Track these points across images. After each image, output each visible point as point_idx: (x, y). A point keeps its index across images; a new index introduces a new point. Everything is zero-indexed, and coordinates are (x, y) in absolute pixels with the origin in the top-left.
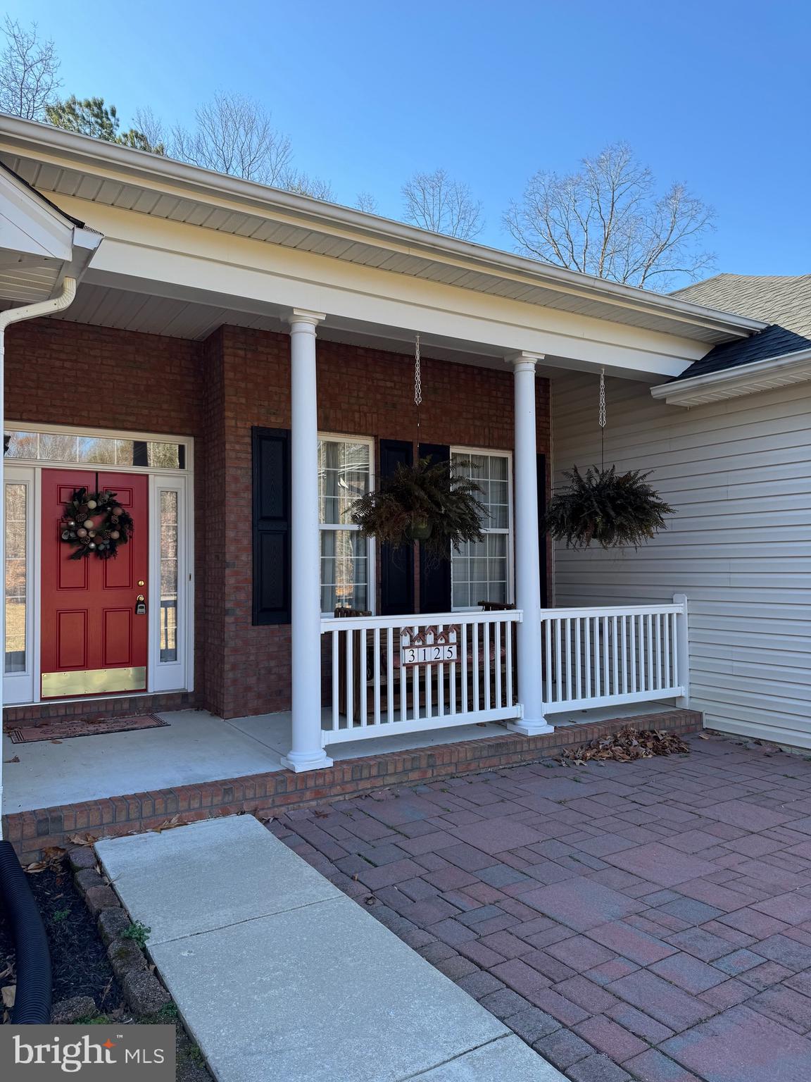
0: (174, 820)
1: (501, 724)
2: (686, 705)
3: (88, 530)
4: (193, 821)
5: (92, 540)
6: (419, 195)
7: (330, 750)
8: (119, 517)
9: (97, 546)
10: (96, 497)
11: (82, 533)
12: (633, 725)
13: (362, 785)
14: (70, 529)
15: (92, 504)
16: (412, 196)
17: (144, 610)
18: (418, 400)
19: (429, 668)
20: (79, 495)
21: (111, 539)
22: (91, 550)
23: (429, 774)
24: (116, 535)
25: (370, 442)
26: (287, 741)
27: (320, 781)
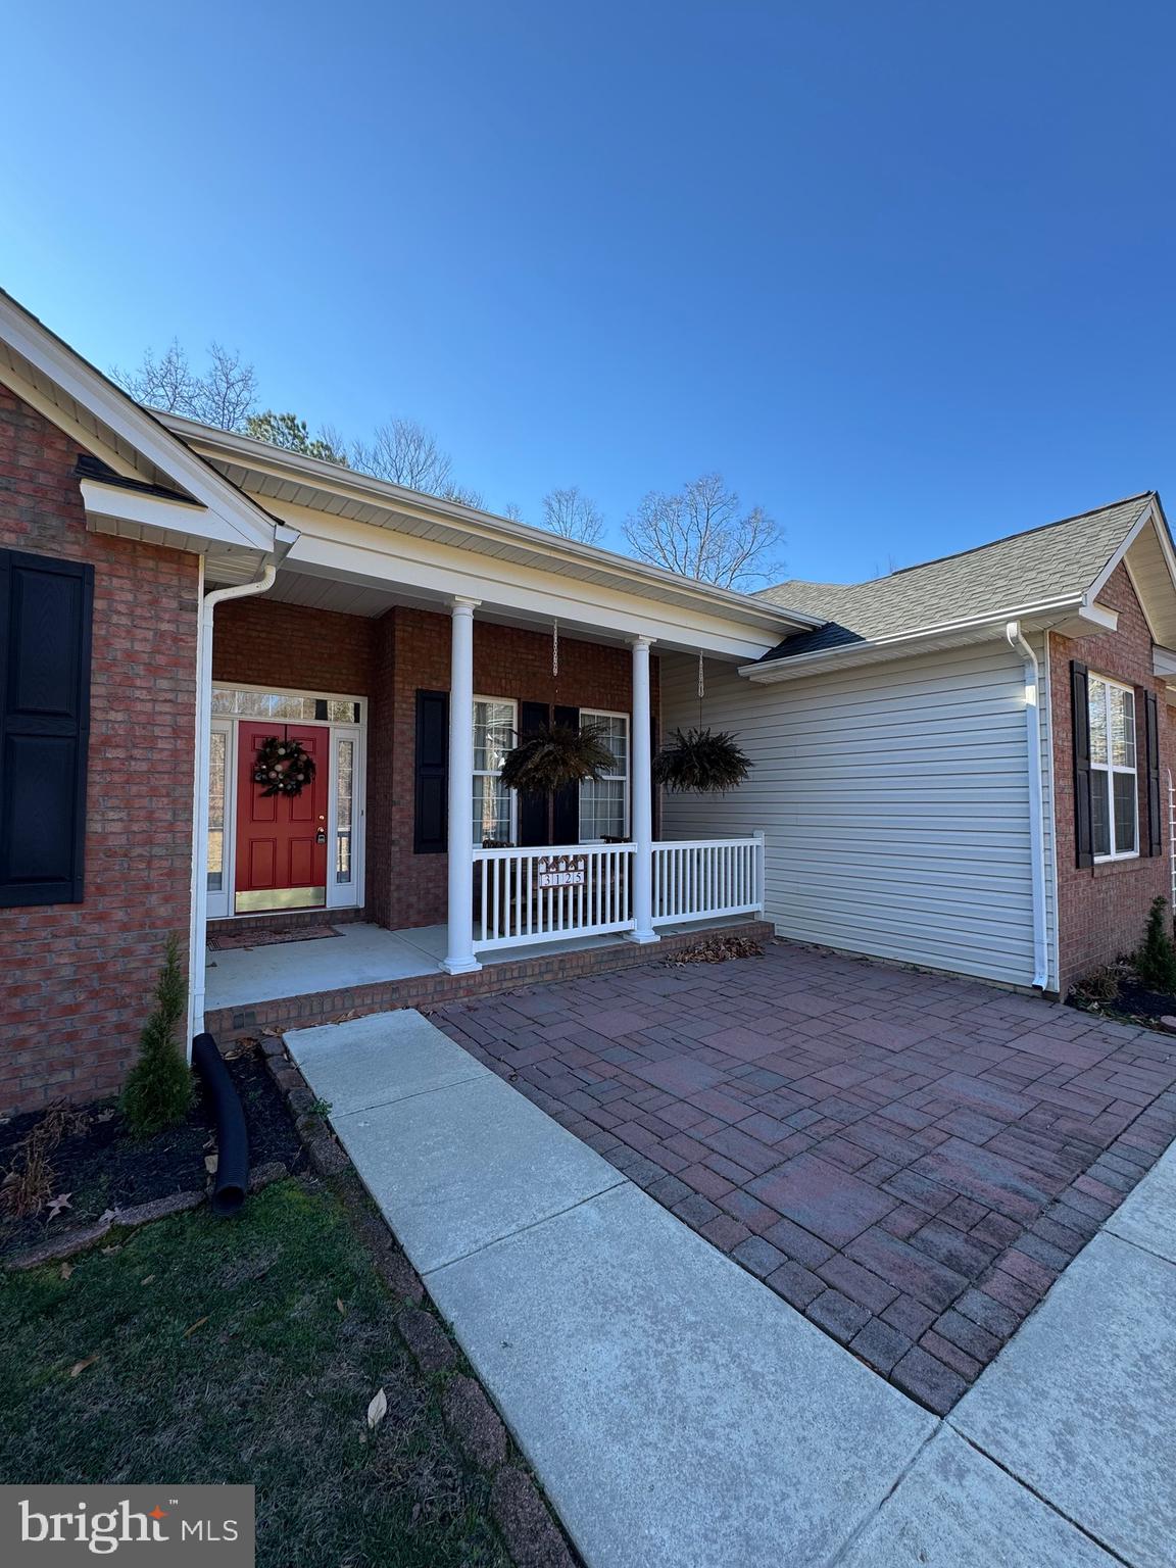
0: (350, 1014)
1: (618, 935)
2: (762, 917)
3: (278, 773)
4: (366, 1015)
5: (281, 781)
6: (556, 506)
7: (479, 956)
8: (305, 762)
9: (285, 786)
10: (285, 745)
11: (273, 775)
12: (721, 934)
13: (506, 985)
14: (262, 771)
15: (282, 751)
16: (550, 505)
17: (323, 840)
18: (555, 671)
19: (561, 890)
20: (271, 743)
21: (298, 781)
22: (281, 789)
23: (560, 976)
24: (301, 777)
25: (514, 704)
26: (443, 948)
27: (471, 982)
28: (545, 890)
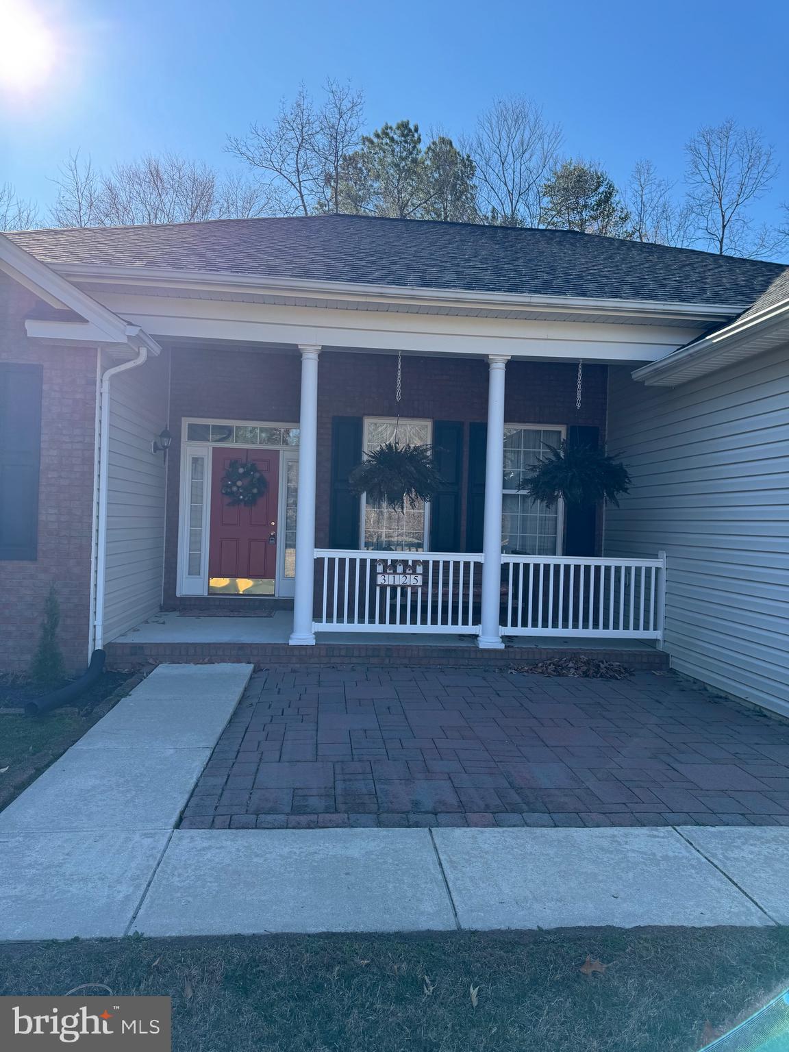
0: (206, 660)
2: (661, 647)
3: (238, 487)
4: (218, 663)
5: (241, 494)
6: (703, 149)
7: (318, 635)
8: (258, 479)
9: (244, 497)
10: (243, 466)
11: (235, 489)
12: (585, 654)
13: (333, 660)
14: (228, 486)
15: (241, 470)
16: (696, 151)
17: (273, 542)
18: (398, 399)
20: (234, 464)
21: (253, 494)
22: (241, 500)
23: (387, 661)
24: (255, 491)
26: (290, 627)
27: (303, 653)
28: (383, 588)
